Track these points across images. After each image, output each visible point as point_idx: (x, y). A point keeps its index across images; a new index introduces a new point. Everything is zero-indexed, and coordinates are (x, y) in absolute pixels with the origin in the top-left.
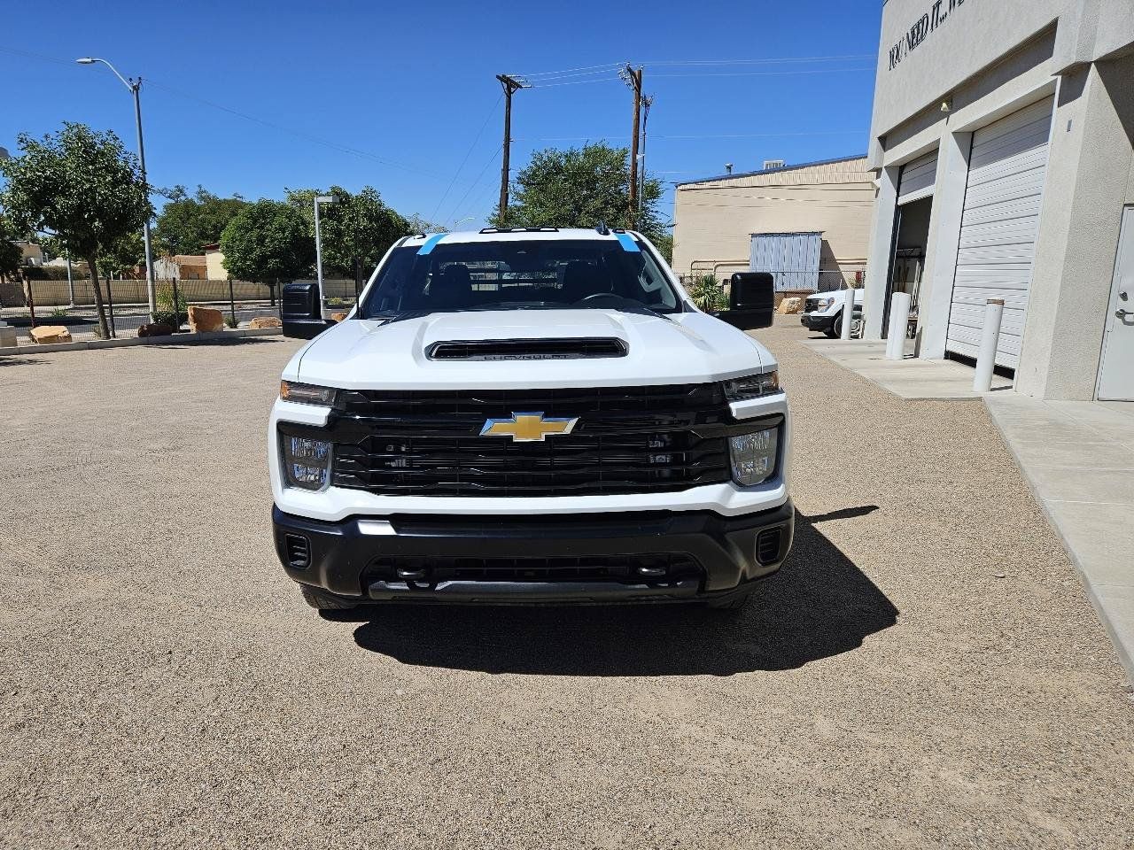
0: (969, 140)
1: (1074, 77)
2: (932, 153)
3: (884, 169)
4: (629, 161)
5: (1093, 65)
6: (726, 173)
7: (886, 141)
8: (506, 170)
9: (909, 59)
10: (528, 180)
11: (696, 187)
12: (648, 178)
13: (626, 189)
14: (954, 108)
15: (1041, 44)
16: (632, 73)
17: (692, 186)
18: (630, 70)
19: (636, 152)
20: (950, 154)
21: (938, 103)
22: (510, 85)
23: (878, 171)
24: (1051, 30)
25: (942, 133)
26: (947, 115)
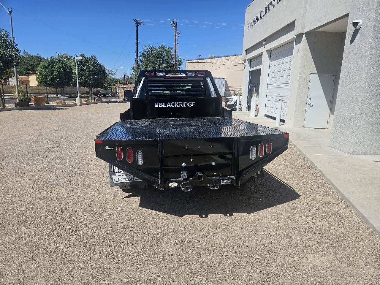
0: (270, 52)
1: (299, 37)
2: (261, 55)
3: (247, 60)
4: (173, 51)
5: (304, 34)
6: (199, 58)
7: (248, 51)
8: (137, 52)
9: (253, 27)
10: (144, 56)
11: (192, 61)
12: (179, 58)
13: (173, 61)
14: (266, 44)
15: (291, 26)
16: (174, 23)
17: (191, 61)
18: (173, 22)
19: (176, 49)
20: (265, 56)
21: (262, 42)
22: (137, 23)
23: (245, 60)
24: (293, 23)
25: (263, 50)
26: (265, 45)
